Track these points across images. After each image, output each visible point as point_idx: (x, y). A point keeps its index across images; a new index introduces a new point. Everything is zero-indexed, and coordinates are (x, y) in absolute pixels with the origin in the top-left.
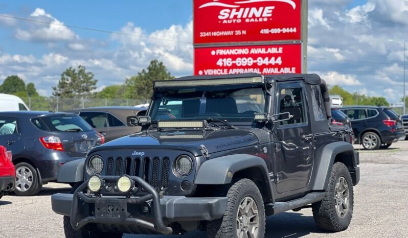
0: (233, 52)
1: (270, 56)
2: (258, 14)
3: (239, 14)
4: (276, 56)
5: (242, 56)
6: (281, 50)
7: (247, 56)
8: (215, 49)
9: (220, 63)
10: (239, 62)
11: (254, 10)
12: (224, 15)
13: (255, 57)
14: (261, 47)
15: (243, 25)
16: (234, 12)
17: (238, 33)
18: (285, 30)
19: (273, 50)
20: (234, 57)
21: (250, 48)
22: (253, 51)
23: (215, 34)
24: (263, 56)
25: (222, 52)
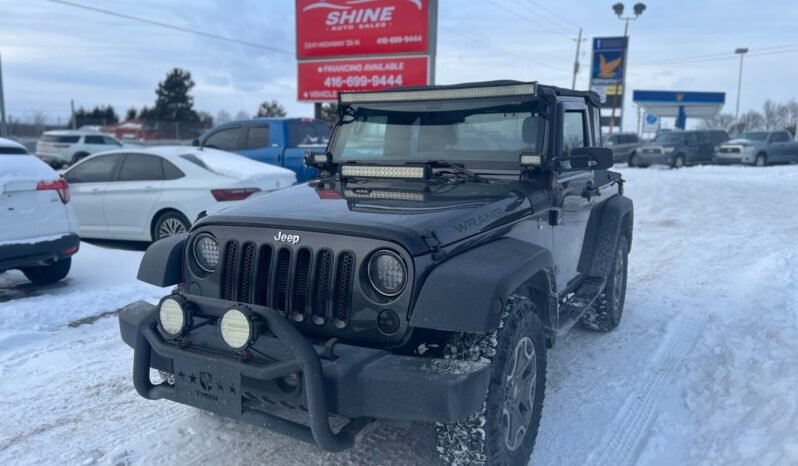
0: (343, 69)
1: (388, 73)
2: (374, 18)
3: (351, 18)
4: (395, 73)
5: (353, 74)
6: (401, 66)
7: (360, 74)
8: (323, 65)
9: (327, 83)
10: (351, 81)
11: (369, 12)
12: (332, 20)
13: (369, 74)
14: (377, 62)
15: (356, 33)
16: (345, 16)
17: (350, 43)
18: (408, 39)
19: (392, 67)
20: (344, 75)
21: (364, 63)
22: (368, 68)
23: (323, 45)
24: (380, 74)
25: (331, 69)
